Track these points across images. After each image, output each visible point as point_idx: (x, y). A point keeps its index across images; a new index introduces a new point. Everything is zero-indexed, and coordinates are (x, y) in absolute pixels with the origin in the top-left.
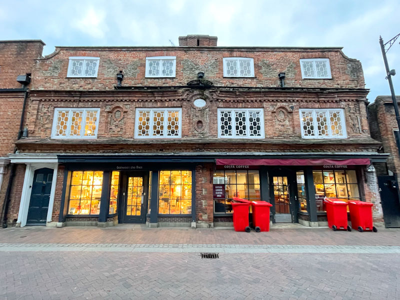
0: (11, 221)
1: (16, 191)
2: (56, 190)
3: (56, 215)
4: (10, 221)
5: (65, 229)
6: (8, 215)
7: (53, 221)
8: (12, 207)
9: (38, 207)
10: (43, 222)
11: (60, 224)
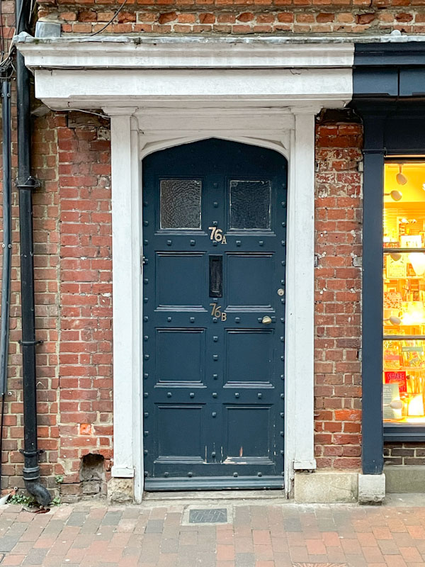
0: (69, 468)
1: (66, 289)
2: (319, 280)
3: (337, 428)
4: (60, 469)
5: (403, 503)
6: (45, 434)
7: (321, 465)
8: (58, 384)
9: (198, 385)
10: (266, 470)
11: (373, 484)
